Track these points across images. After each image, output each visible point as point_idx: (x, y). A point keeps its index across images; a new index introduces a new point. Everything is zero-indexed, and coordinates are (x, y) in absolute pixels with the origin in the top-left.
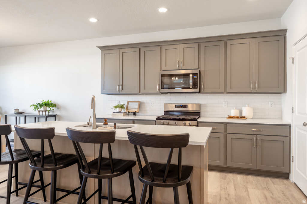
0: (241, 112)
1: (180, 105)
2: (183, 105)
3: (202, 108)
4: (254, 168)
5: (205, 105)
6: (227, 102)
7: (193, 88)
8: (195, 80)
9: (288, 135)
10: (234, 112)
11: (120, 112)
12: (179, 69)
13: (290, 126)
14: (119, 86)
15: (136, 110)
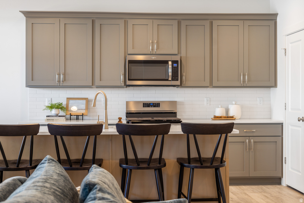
0: (227, 111)
1: (150, 103)
2: (153, 103)
3: (178, 106)
4: (246, 175)
5: (182, 103)
6: (210, 99)
7: (173, 80)
8: (174, 69)
9: (281, 135)
10: (219, 112)
11: (57, 115)
12: (152, 53)
13: (282, 124)
14: (59, 75)
15: (83, 112)
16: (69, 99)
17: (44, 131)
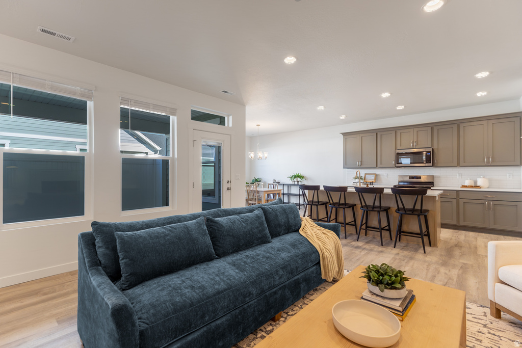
0: (476, 182)
2: (416, 177)
3: (435, 179)
5: (439, 177)
6: (462, 174)
7: (427, 163)
8: (428, 157)
10: (468, 183)
11: (359, 182)
12: (413, 148)
14: (359, 162)
15: (373, 181)
16: (366, 174)
17: (322, 188)
